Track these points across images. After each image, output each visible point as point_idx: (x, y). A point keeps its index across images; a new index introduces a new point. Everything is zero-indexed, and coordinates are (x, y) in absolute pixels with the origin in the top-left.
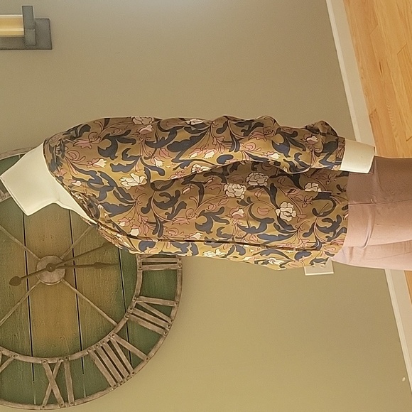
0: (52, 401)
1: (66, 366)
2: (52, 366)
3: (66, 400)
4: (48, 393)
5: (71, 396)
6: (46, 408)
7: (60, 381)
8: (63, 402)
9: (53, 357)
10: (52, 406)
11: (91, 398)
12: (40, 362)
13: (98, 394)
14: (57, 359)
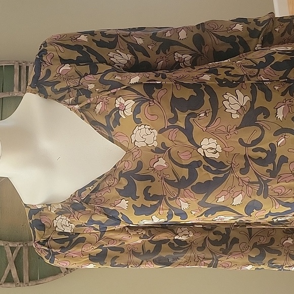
0: (10, 280)
1: (25, 251)
2: (12, 249)
3: (21, 281)
4: (6, 272)
5: (26, 277)
6: (3, 285)
7: (18, 263)
8: (18, 282)
9: (14, 241)
10: (9, 285)
11: (43, 281)
12: (3, 245)
13: (51, 278)
14: (18, 243)
